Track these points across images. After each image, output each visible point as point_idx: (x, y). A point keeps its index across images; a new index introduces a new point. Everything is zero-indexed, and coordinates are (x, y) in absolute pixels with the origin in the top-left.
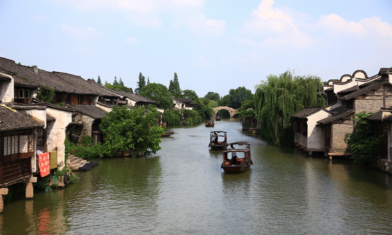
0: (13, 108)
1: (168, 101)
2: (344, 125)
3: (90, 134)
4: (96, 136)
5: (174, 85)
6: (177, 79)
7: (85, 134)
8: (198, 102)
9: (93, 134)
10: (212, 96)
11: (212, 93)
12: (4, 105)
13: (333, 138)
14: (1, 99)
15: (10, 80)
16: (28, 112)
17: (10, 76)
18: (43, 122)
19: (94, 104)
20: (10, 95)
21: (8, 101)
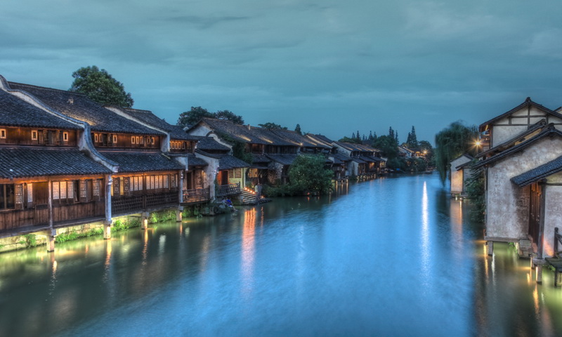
0: (169, 156)
4: (285, 179)
5: (412, 136)
6: (414, 132)
7: (277, 177)
9: (282, 178)
12: (164, 154)
14: (162, 150)
15: (166, 136)
16: (177, 159)
17: (166, 133)
18: (185, 166)
19: (296, 153)
20: (166, 147)
21: (166, 151)
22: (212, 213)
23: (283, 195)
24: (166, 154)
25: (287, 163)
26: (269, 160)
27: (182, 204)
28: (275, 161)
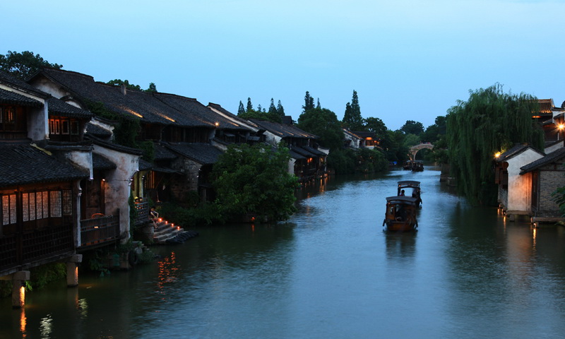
0: (47, 150)
1: (337, 135)
2: (558, 173)
3: (195, 189)
4: (205, 191)
5: (353, 110)
6: (357, 102)
7: (189, 188)
8: (387, 136)
9: (200, 189)
10: (413, 127)
11: (412, 122)
12: (34, 145)
13: (541, 194)
14: (31, 136)
15: (42, 106)
16: (67, 155)
17: (42, 101)
18: (87, 171)
19: (209, 142)
20: (43, 130)
21: (41, 138)
22: (127, 265)
23: (209, 222)
24: (40, 144)
25: (208, 161)
26: (173, 156)
27: (79, 250)
28: (185, 157)
